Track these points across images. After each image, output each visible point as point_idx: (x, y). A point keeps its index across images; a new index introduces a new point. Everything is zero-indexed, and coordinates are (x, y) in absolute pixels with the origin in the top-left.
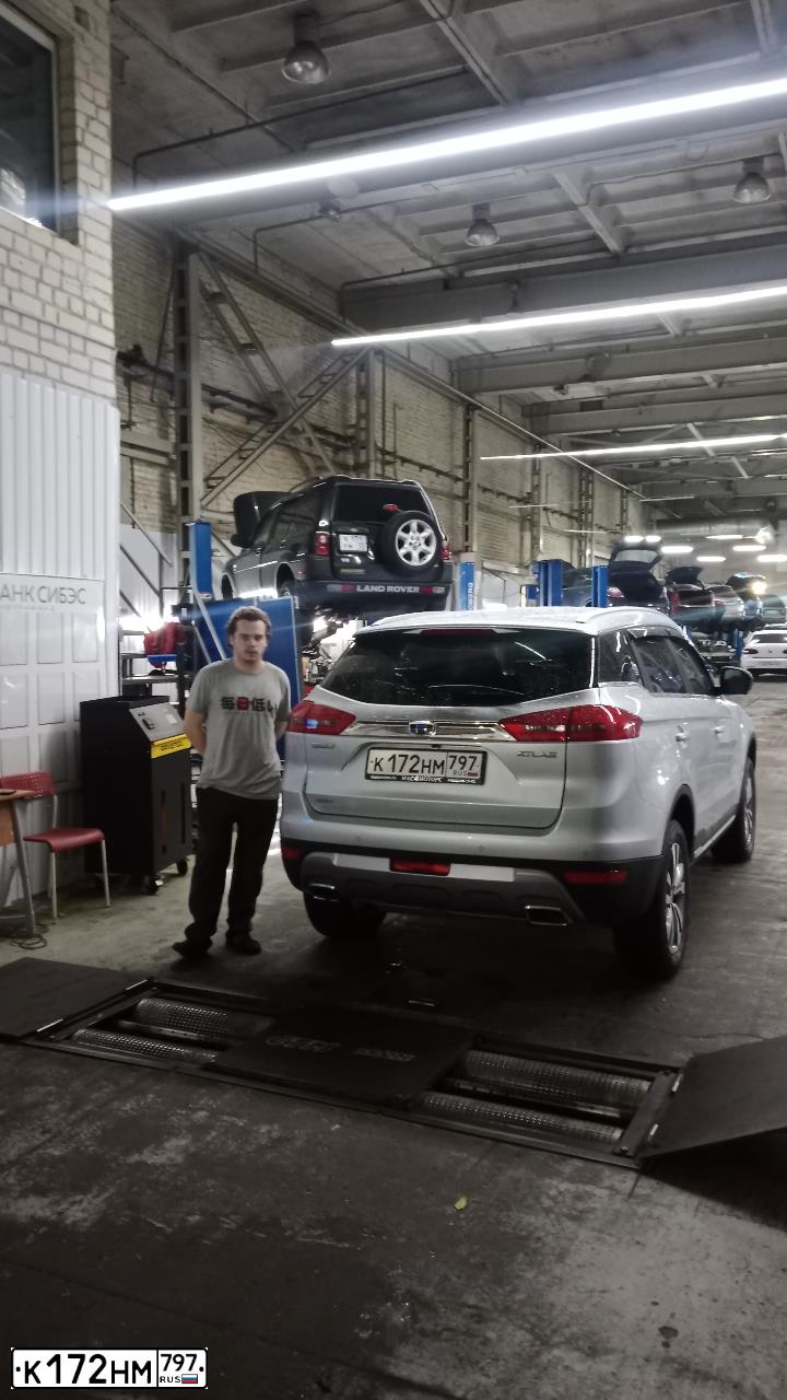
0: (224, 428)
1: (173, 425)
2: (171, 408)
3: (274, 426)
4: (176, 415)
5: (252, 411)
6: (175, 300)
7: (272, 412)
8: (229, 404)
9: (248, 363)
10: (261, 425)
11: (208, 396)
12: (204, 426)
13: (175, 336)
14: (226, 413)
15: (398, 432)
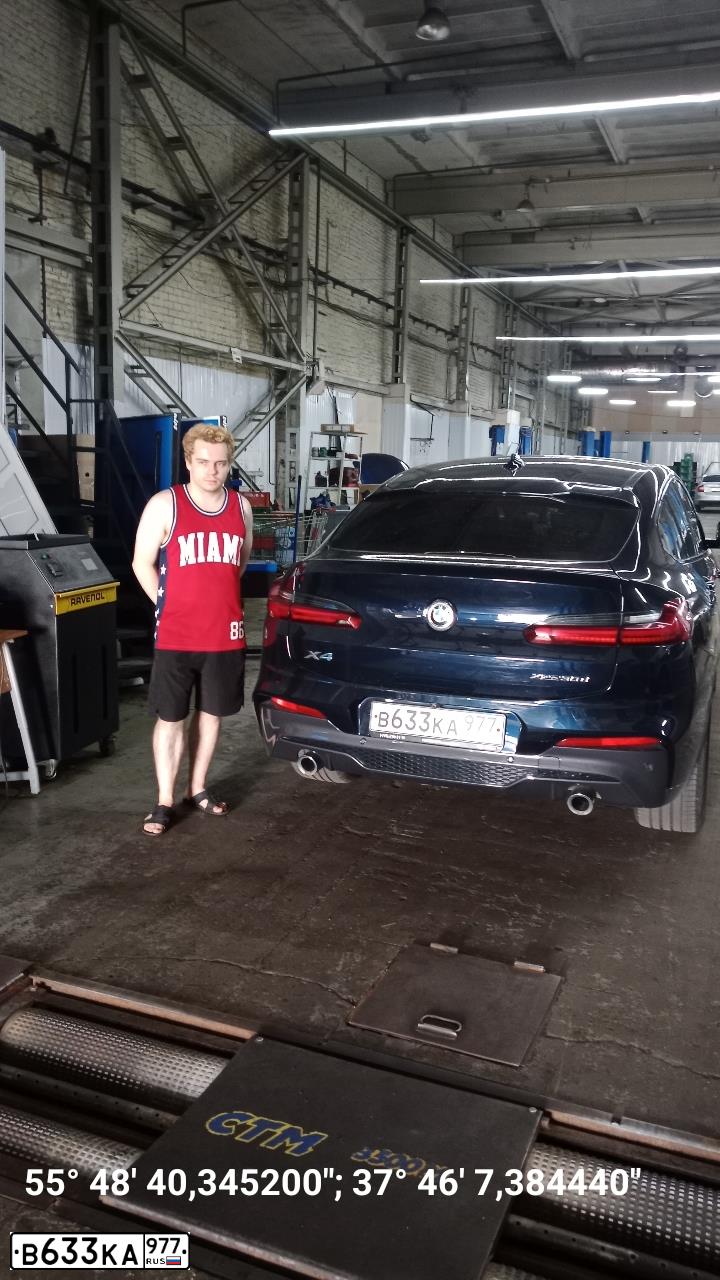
0: (146, 230)
1: (90, 223)
2: (87, 203)
3: (201, 233)
4: (93, 211)
5: (179, 214)
6: (92, 78)
7: (200, 218)
8: (151, 204)
9: (175, 162)
10: (188, 231)
11: (128, 192)
12: (124, 227)
13: (92, 121)
14: (150, 215)
15: (330, 251)
